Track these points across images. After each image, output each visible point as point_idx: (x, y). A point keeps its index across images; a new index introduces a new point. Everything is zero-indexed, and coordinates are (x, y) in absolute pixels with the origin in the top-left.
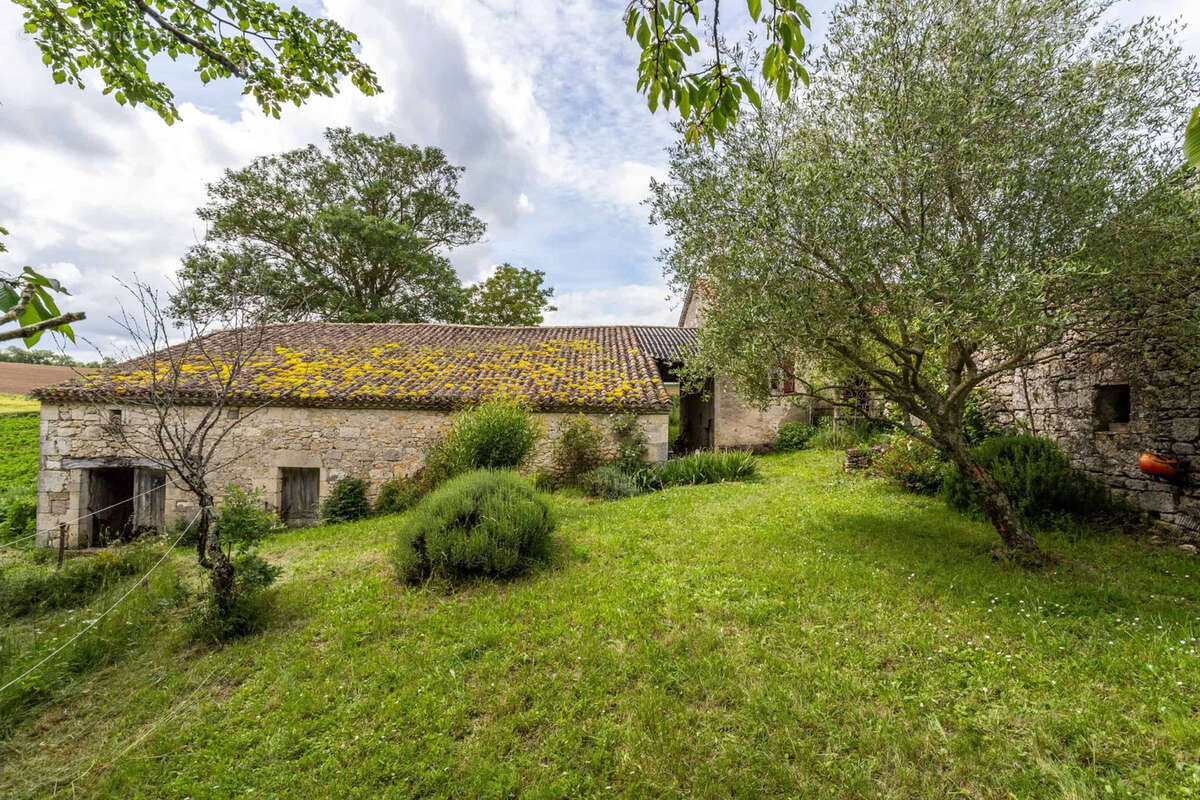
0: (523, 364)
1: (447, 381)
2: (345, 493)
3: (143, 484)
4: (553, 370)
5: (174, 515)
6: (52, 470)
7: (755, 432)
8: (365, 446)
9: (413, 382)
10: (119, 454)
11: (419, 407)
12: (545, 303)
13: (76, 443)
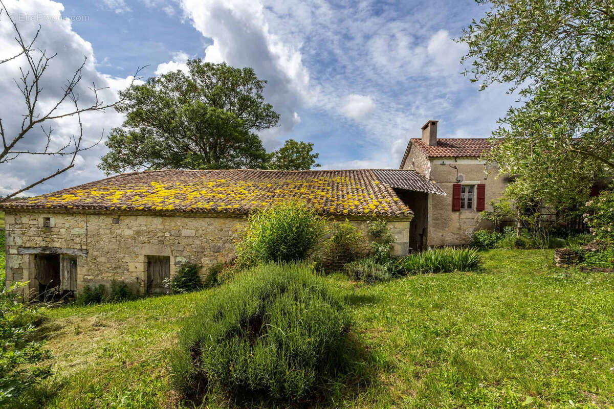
0: (302, 190)
1: (252, 200)
2: (185, 273)
3: (65, 264)
4: (323, 194)
5: (83, 283)
6: (13, 254)
7: (455, 236)
8: (198, 242)
9: (231, 200)
10: (50, 245)
11: (233, 216)
12: (314, 162)
13: (25, 239)
